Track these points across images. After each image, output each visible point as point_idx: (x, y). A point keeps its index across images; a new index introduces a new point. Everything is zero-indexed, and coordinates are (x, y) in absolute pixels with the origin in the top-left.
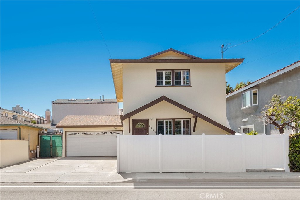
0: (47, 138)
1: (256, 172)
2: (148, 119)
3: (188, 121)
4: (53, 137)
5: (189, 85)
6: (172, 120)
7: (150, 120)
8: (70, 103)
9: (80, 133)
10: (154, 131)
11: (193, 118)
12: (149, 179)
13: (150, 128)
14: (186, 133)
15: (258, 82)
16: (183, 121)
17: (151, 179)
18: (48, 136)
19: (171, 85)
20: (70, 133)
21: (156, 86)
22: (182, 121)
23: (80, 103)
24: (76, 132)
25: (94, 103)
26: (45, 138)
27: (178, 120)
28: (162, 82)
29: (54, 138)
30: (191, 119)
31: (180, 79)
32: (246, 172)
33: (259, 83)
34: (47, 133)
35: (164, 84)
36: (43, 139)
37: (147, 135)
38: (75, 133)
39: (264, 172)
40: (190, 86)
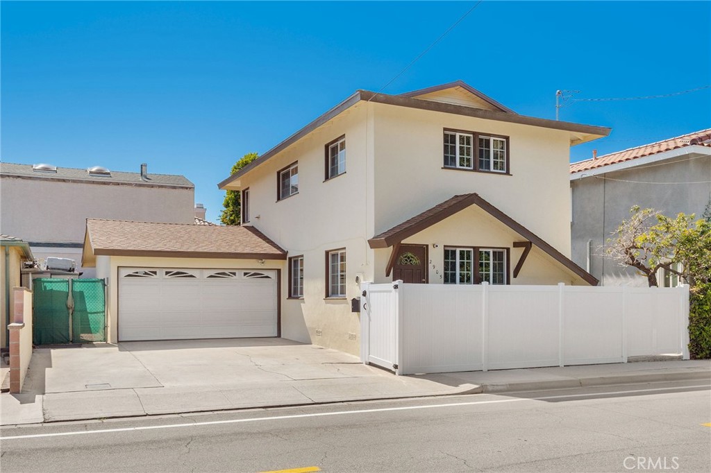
0: (57, 285)
1: (643, 361)
2: (427, 246)
3: (502, 252)
4: (77, 281)
5: (505, 172)
6: (472, 250)
7: (430, 247)
8: (46, 179)
9: (161, 273)
10: (439, 275)
11: (514, 247)
12: (510, 385)
13: (430, 266)
14: (498, 280)
15: (581, 173)
16: (494, 253)
17: (513, 384)
18: (55, 278)
19: (472, 168)
20: (131, 272)
21: (444, 168)
22: (491, 251)
23: (81, 182)
24: (147, 270)
25: (126, 184)
26: (49, 286)
27: (484, 250)
28: (454, 159)
29: (78, 287)
30: (508, 249)
31: (488, 157)
32: (629, 362)
33: (584, 176)
34: (48, 268)
35: (458, 166)
36: (45, 287)
37: (424, 282)
38: (146, 273)
39: (654, 361)
40: (508, 173)
